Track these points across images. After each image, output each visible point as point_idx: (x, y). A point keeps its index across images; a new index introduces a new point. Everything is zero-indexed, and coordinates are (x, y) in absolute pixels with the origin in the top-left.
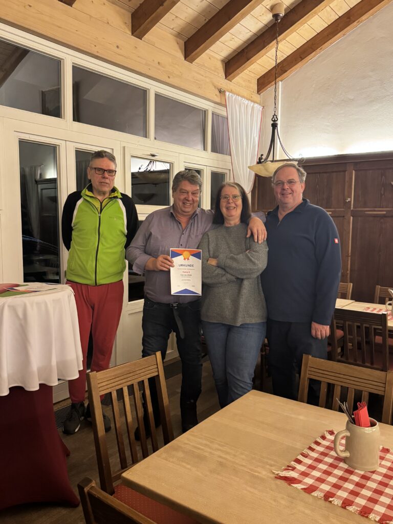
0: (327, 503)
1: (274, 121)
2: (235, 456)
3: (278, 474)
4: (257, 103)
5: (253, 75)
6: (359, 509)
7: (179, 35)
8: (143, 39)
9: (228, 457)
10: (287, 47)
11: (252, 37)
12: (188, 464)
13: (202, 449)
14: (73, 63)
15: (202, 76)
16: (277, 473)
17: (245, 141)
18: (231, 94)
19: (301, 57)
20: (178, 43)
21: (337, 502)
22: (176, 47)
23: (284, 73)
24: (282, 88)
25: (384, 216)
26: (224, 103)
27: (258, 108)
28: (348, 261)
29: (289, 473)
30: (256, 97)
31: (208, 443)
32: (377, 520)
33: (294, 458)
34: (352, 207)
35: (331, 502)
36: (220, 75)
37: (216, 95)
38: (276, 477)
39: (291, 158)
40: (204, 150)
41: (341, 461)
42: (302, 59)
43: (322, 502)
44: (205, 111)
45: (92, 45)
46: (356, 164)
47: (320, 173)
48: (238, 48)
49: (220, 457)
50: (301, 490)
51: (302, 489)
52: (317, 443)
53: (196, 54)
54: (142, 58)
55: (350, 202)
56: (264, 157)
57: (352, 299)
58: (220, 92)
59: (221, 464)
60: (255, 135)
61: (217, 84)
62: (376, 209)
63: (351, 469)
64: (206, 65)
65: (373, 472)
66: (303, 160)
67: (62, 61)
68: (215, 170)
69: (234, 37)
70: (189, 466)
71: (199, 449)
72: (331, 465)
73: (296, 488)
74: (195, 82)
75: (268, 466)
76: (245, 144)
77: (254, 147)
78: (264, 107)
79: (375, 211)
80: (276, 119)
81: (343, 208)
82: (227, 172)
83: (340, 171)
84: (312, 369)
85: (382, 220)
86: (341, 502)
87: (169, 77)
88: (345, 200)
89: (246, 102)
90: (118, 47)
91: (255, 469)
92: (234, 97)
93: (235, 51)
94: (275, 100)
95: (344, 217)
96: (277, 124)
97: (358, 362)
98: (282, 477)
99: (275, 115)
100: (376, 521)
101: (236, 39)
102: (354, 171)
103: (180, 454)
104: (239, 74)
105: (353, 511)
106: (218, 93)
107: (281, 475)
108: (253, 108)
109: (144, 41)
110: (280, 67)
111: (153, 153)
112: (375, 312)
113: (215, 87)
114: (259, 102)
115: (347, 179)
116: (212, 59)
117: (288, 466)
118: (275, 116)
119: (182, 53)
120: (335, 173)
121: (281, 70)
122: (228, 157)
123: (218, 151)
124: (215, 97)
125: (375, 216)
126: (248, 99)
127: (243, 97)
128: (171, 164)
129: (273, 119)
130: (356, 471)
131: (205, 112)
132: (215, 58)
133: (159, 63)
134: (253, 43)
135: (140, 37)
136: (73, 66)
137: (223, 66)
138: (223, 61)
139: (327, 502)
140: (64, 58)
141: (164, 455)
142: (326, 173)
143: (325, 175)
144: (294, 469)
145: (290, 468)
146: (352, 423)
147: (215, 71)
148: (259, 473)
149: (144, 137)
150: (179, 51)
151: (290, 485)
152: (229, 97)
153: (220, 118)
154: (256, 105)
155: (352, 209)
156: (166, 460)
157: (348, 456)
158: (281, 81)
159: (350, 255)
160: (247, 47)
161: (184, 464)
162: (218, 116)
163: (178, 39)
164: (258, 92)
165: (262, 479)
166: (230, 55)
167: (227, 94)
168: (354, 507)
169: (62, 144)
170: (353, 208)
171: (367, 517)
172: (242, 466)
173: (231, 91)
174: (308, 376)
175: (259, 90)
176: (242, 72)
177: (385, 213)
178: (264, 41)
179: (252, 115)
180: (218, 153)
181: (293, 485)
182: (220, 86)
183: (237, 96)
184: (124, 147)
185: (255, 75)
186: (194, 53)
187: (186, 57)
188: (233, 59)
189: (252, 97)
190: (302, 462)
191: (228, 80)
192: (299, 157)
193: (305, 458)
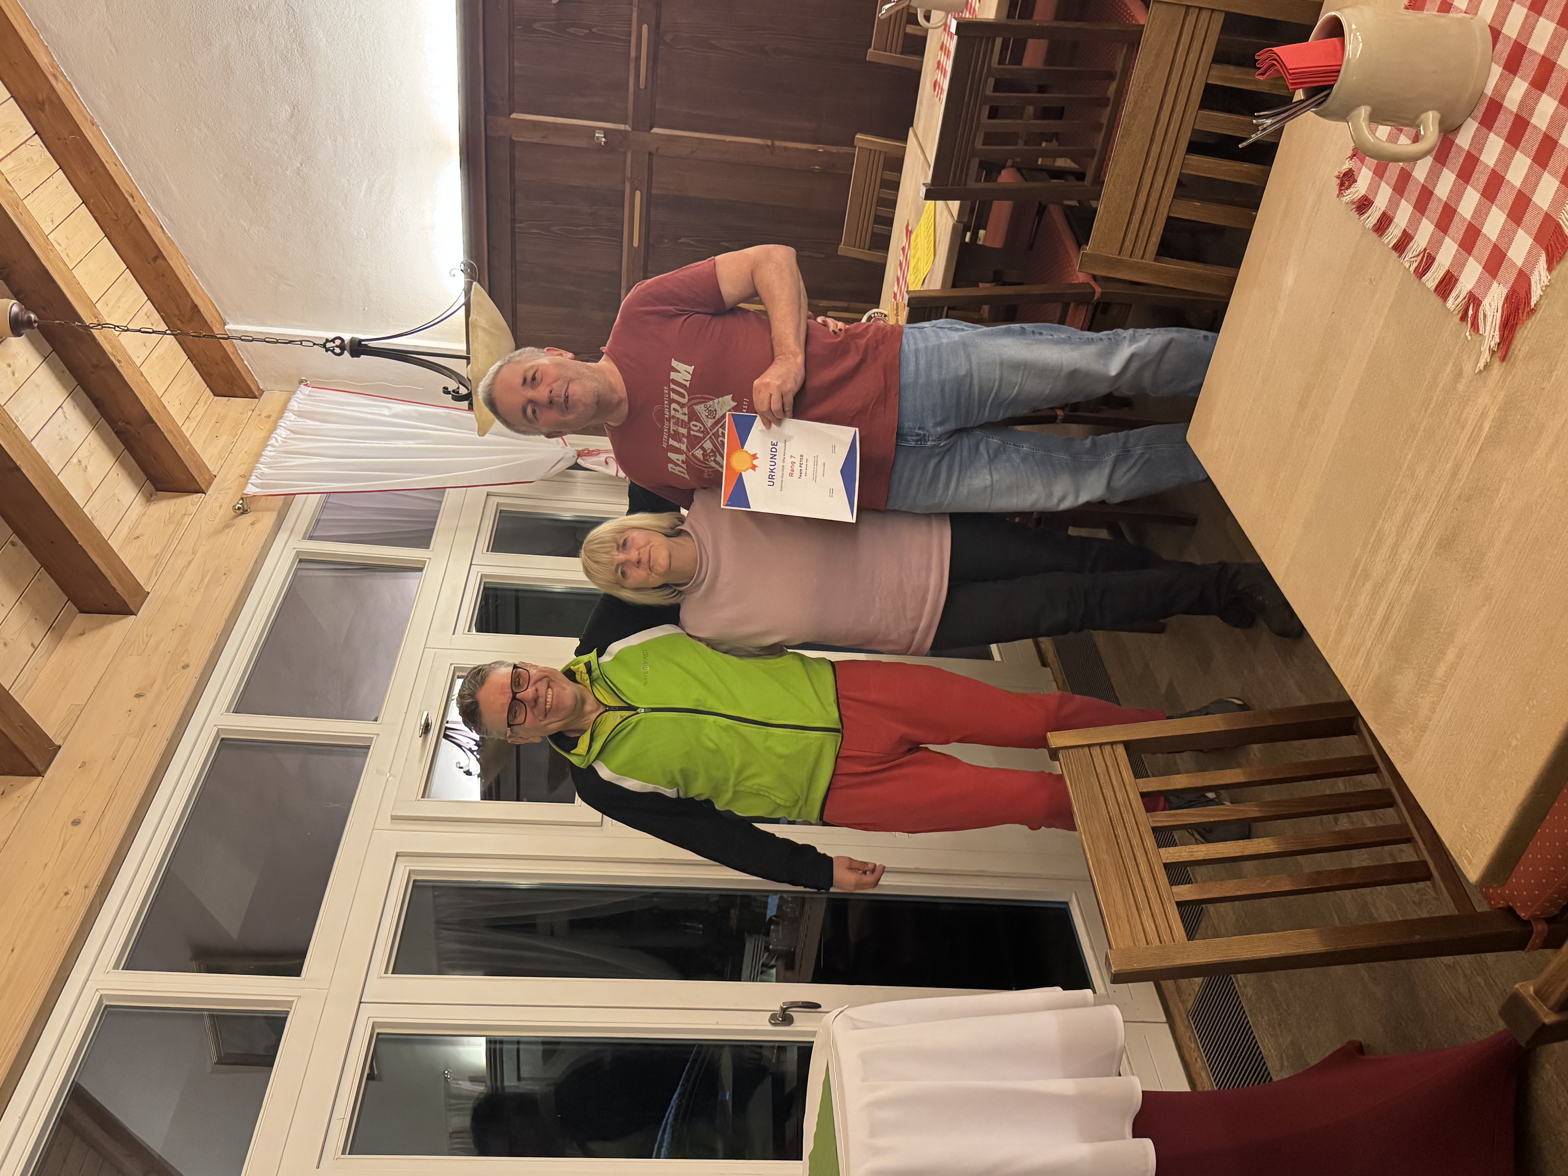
1: (342, 347)
3: (1493, 353)
4: (288, 400)
5: (200, 410)
7: (56, 629)
8: (57, 743)
9: (1421, 522)
10: (119, 299)
11: (78, 403)
12: (1440, 656)
13: (1391, 608)
14: (116, 967)
15: (190, 562)
16: (1486, 356)
17: (400, 444)
18: (253, 479)
20: (82, 635)
22: (93, 638)
23: (199, 311)
24: (248, 324)
25: (657, 31)
26: (280, 501)
27: (302, 399)
28: (786, 148)
29: (1489, 314)
30: (270, 401)
31: (1368, 586)
33: (1436, 300)
34: (622, 127)
36: (192, 509)
37: (253, 524)
38: (1503, 359)
39: (462, 300)
40: (420, 570)
41: (1452, 142)
42: (159, 255)
44: (301, 561)
45: (63, 904)
46: (491, 108)
47: (513, 220)
48: (112, 449)
49: (1421, 546)
50: (1554, 273)
51: (1550, 269)
52: (1383, 224)
53: (119, 579)
54: (118, 751)
55: (607, 132)
56: (452, 385)
57: (905, 139)
58: (245, 512)
59: (1446, 545)
60: (386, 412)
61: (218, 519)
62: (633, 54)
63: (1483, 107)
64: (157, 551)
65: (1496, 34)
66: (471, 266)
67: (106, 1003)
68: (485, 539)
69: (75, 460)
70: (1451, 655)
71: (1386, 618)
72: (1465, 175)
73: (1545, 289)
74: (207, 585)
75: (1461, 387)
76: (411, 444)
77: (422, 417)
78: (301, 382)
79: (638, 58)
80: (338, 342)
81: (625, 154)
82: (493, 502)
83: (512, 158)
84: (1127, 243)
85: (668, 38)
87: (186, 666)
88: (600, 149)
89: (281, 432)
90: (76, 823)
91: (1469, 428)
92: (262, 468)
93: (119, 458)
94: (277, 342)
95: (650, 154)
96: (352, 340)
97: (1104, 121)
98: (1502, 337)
99: (324, 346)
101: (80, 454)
102: (514, 116)
103: (1405, 682)
104: (193, 452)
106: (247, 519)
107: (1497, 340)
108: (301, 414)
109: (65, 739)
111: (418, 731)
112: (949, 65)
113: (227, 526)
114: (284, 395)
115: (536, 138)
116: (138, 532)
117: (1464, 317)
118: (328, 345)
119: (111, 622)
120: (518, 174)
121: (191, 320)
122: (450, 497)
123: (428, 527)
124: (258, 526)
125: (654, 58)
126: (275, 427)
127: (265, 443)
129: (338, 350)
130: (1489, 91)
131: (304, 561)
132: (137, 523)
133: (138, 696)
134: (97, 402)
135: (51, 750)
136: (126, 968)
137: (164, 498)
138: (149, 499)
140: (98, 996)
141: (1407, 736)
142: (513, 202)
143: (520, 204)
144: (1474, 300)
145: (1470, 312)
146: (1327, 95)
147: (179, 524)
148: (1483, 416)
149: (367, 754)
150: (104, 631)
151: (1533, 311)
152: (262, 486)
153: (323, 517)
154: (294, 405)
155: (628, 128)
156: (1423, 729)
157: (1438, 115)
158: (225, 324)
159: (769, 142)
160: (111, 422)
161: (1441, 670)
162: (318, 521)
163: (70, 632)
164: (255, 397)
165: (1508, 406)
166: (130, 474)
167: (251, 490)
169: (371, 1014)
170: (625, 124)
172: (1455, 473)
173: (245, 477)
174: (1149, 260)
175: (250, 392)
176: (187, 442)
177: (645, 27)
178: (95, 366)
179: (324, 418)
180: (433, 530)
181: (1533, 301)
182: (226, 511)
183: (262, 460)
184: (394, 818)
185: (201, 403)
186: (115, 584)
187: (126, 611)
188: (143, 466)
189: (269, 417)
190: (1448, 272)
191: (210, 484)
192: (461, 280)
193: (1436, 264)
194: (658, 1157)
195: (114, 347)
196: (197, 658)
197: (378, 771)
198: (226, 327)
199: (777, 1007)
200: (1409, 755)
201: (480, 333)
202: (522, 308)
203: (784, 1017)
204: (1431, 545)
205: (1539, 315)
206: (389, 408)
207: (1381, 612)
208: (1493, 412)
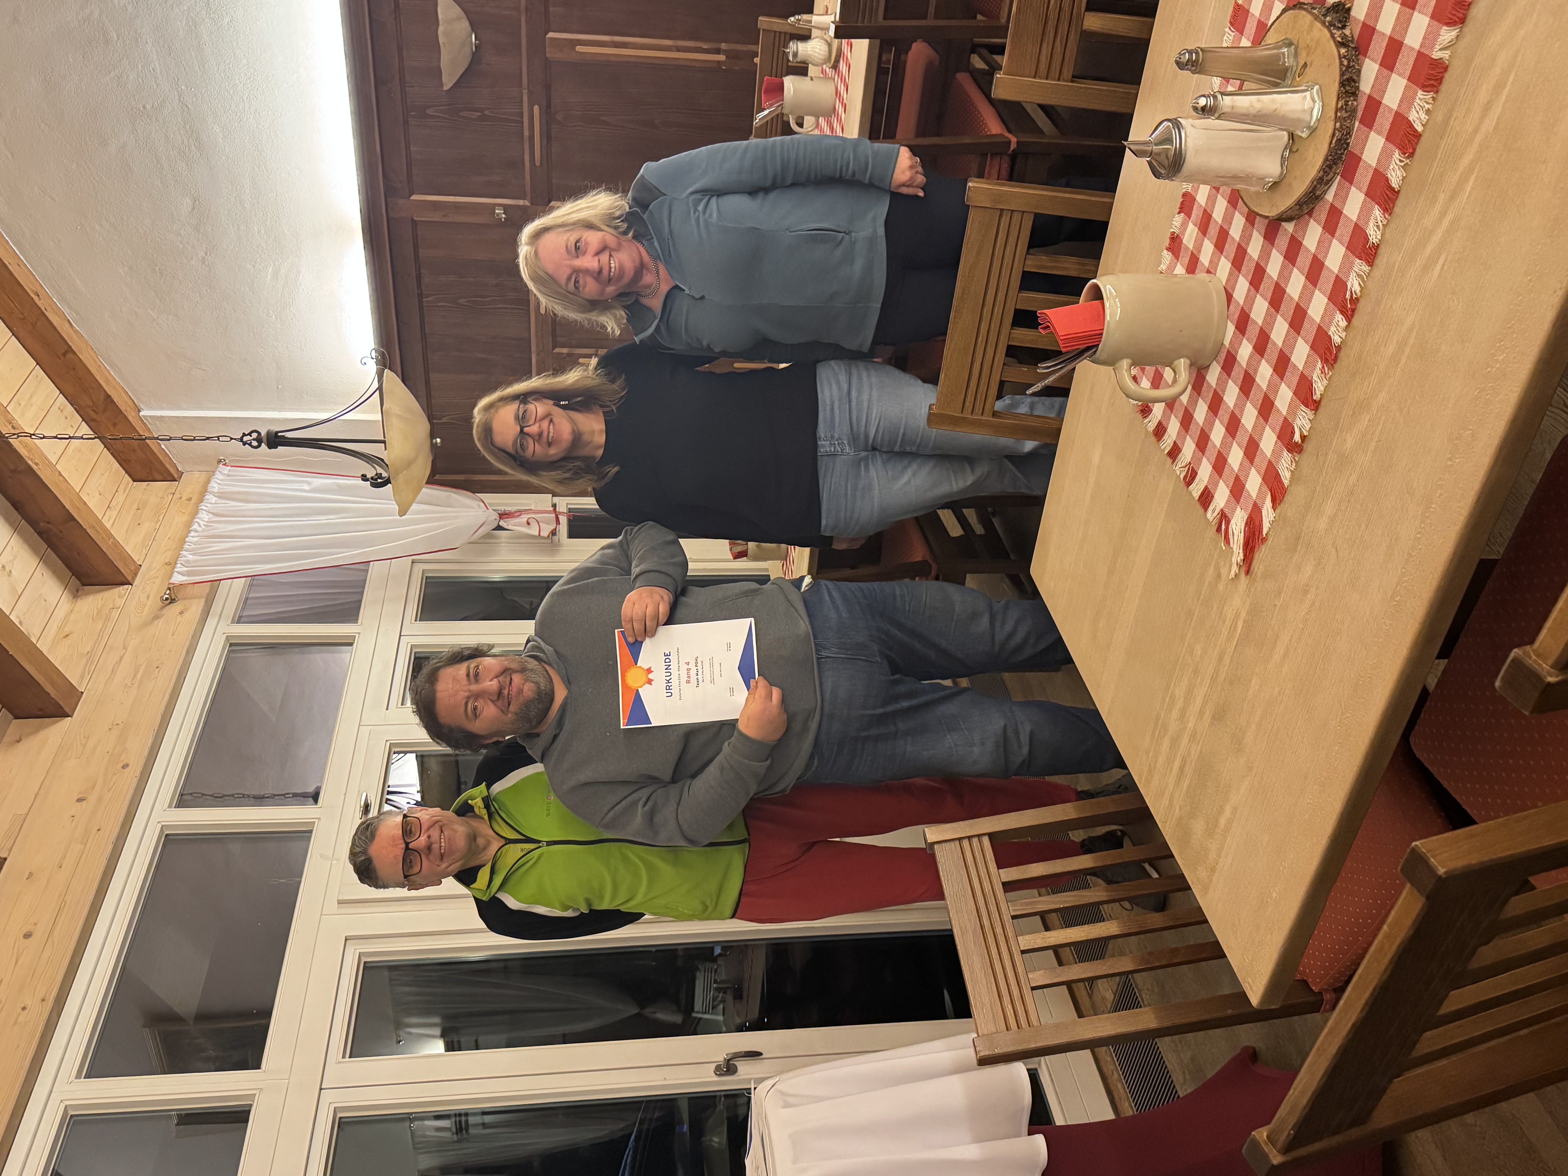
0: (1308, 447)
1: (259, 440)
2: (1196, 672)
3: (1240, 566)
4: (208, 481)
5: (120, 497)
6: (1319, 365)
9: (1200, 693)
10: (31, 397)
12: (1221, 811)
13: (1184, 761)
14: (78, 1076)
15: (121, 658)
16: (1235, 569)
17: (323, 519)
18: (179, 568)
19: (64, 354)
20: (18, 741)
21: (1303, 421)
22: (32, 743)
23: (113, 401)
24: (162, 409)
25: (547, 111)
26: (206, 587)
27: (221, 479)
29: (1236, 533)
30: (189, 483)
31: (1166, 741)
32: (1343, 323)
33: (1199, 508)
34: (521, 202)
35: (1303, 438)
36: (120, 602)
37: (181, 613)
38: (1248, 572)
39: (376, 385)
40: (351, 644)
42: (70, 350)
43: (1307, 458)
44: (231, 645)
45: (21, 1019)
46: (390, 191)
47: (421, 296)
48: (35, 549)
49: (1201, 713)
50: (1278, 511)
51: (1274, 508)
52: (1160, 431)
53: (52, 683)
54: (64, 857)
55: (506, 208)
56: (370, 471)
58: (172, 601)
59: (1219, 716)
60: (306, 487)
61: (146, 610)
62: (526, 133)
63: (1223, 355)
64: (88, 648)
65: (1229, 296)
66: (383, 355)
67: (71, 1113)
68: (413, 608)
70: (1228, 811)
71: (1182, 769)
72: (1214, 409)
73: (1272, 523)
74: (141, 681)
75: (1221, 587)
76: (333, 519)
77: (341, 490)
78: (220, 461)
79: (532, 138)
80: (255, 435)
82: (419, 569)
83: (415, 237)
84: (967, 404)
85: (559, 117)
86: (1303, 408)
87: (125, 766)
88: (500, 224)
89: (204, 516)
90: (28, 936)
91: (1228, 623)
92: (187, 556)
93: (43, 559)
94: (194, 439)
96: (268, 433)
98: (1245, 555)
99: (241, 440)
100: (1347, 327)
101: (3, 559)
102: (414, 197)
103: (1198, 827)
104: (117, 544)
105: (1325, 382)
106: (176, 608)
107: (1241, 556)
108: (222, 496)
109: (10, 850)
110: (94, 416)
111: (357, 812)
113: (156, 617)
114: (204, 475)
115: (437, 217)
116: (67, 630)
117: (1219, 530)
118: (245, 439)
119: (47, 726)
120: (422, 252)
121: (104, 411)
122: (375, 570)
123: (355, 598)
124: (187, 615)
125: (547, 136)
126: (195, 512)
127: (188, 528)
128: (397, 749)
129: (255, 443)
130: (1227, 343)
131: (235, 646)
132: (65, 621)
133: (80, 800)
136: (88, 1076)
137: (88, 594)
138: (76, 594)
139: (1305, 445)
140: (62, 1106)
141: (1202, 873)
142: (419, 277)
143: (426, 280)
144: (1224, 517)
145: (1223, 527)
147: (108, 618)
148: (1237, 615)
149: (310, 837)
150: (42, 734)
151: (1264, 540)
152: (188, 574)
153: (251, 595)
154: (214, 486)
155: (527, 203)
156: (1213, 870)
157: (1188, 362)
158: (139, 411)
160: (33, 523)
161: (1222, 822)
162: (247, 599)
163: (5, 739)
164: (174, 480)
165: (1255, 612)
166: (55, 572)
167: (177, 579)
168: (1315, 378)
169: (332, 1100)
170: (523, 198)
171: (1339, 348)
172: (1220, 659)
173: (171, 565)
174: (988, 417)
175: (169, 476)
176: (111, 536)
177: (536, 109)
178: (13, 471)
179: (245, 498)
180: (360, 601)
181: (1265, 530)
182: (153, 602)
183: (186, 546)
184: (340, 902)
185: (121, 490)
186: (48, 688)
187: (60, 713)
188: (68, 564)
189: (189, 499)
190: (1206, 488)
191: (136, 575)
192: (372, 367)
193: (1198, 478)
195: (30, 451)
196: (136, 756)
197: (322, 856)
198: (141, 414)
199: (721, 1058)
200: (1205, 889)
201: (394, 421)
202: (434, 377)
203: (728, 1068)
204: (1208, 714)
205: (1269, 542)
206: (309, 483)
207: (1177, 764)
208: (1243, 614)
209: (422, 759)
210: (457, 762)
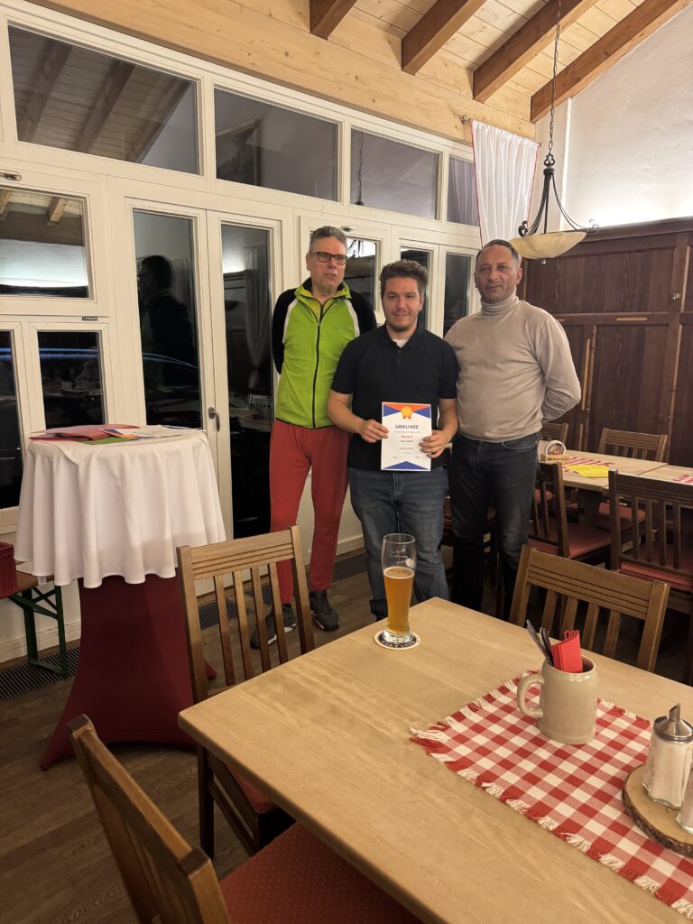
0: (478, 791)
1: (549, 165)
2: (361, 698)
3: (416, 735)
4: (529, 138)
5: (523, 90)
6: (528, 806)
7: (391, 28)
8: (329, 38)
9: (350, 699)
10: (581, 36)
11: (517, 22)
12: (284, 704)
13: (315, 684)
14: (215, 85)
15: (432, 95)
16: (414, 731)
17: (505, 200)
18: (481, 124)
19: (606, 53)
20: (389, 43)
21: (495, 789)
22: (388, 49)
23: (577, 82)
24: (572, 110)
26: (469, 140)
27: (530, 146)
28: (671, 398)
29: (435, 735)
30: (530, 128)
31: (328, 674)
32: (551, 828)
33: (453, 712)
34: (683, 308)
35: (484, 788)
36: (464, 93)
37: (456, 127)
38: (411, 739)
39: (578, 228)
40: (436, 218)
41: (531, 724)
42: (608, 55)
43: (471, 789)
44: (438, 155)
45: (244, 53)
47: (630, 252)
48: (494, 44)
49: (339, 699)
50: (443, 764)
51: (446, 762)
52: (504, 690)
53: (421, 58)
54: (326, 70)
55: (680, 300)
56: (528, 226)
57: (664, 461)
58: (463, 122)
59: (334, 710)
60: (523, 192)
61: (459, 108)
63: (543, 738)
64: (439, 77)
65: (579, 747)
66: (595, 231)
67: (197, 82)
68: (454, 250)
69: (485, 24)
70: (283, 709)
71: (311, 682)
72: (512, 728)
73: (437, 760)
74: (420, 107)
75: (406, 721)
76: (505, 206)
77: (521, 211)
78: (539, 144)
80: (552, 162)
81: (667, 310)
83: (664, 249)
84: (535, 569)
86: (502, 791)
87: (374, 101)
88: (670, 296)
89: (509, 136)
90: (287, 54)
91: (384, 722)
92: (488, 128)
93: (489, 49)
95: (667, 325)
96: (553, 170)
98: (421, 739)
99: (550, 155)
100: (548, 830)
101: (489, 27)
102: (689, 248)
103: (279, 689)
104: (495, 89)
105: (516, 809)
106: (459, 124)
107: (421, 737)
108: (521, 146)
109: (331, 42)
110: (569, 73)
111: (345, 225)
113: (454, 113)
114: (532, 135)
115: (676, 261)
116: (449, 65)
117: (439, 724)
118: (550, 157)
119: (397, 58)
120: (655, 252)
121: (572, 78)
122: (475, 230)
123: (461, 219)
124: (455, 130)
126: (512, 132)
127: (506, 129)
128: (378, 244)
129: (547, 162)
130: (551, 741)
131: (437, 157)
132: (457, 65)
134: (519, 32)
135: (324, 34)
136: (215, 90)
137: (469, 77)
138: (469, 69)
139: (480, 789)
140: (200, 78)
141: (254, 688)
142: (641, 251)
143: (639, 255)
144: (445, 728)
145: (440, 727)
146: (551, 665)
147: (454, 87)
148: (388, 729)
149: (334, 200)
150: (393, 55)
151: (428, 753)
154: (526, 142)
155: (682, 311)
156: (254, 696)
157: (541, 717)
158: (571, 98)
159: (674, 389)
160: (508, 42)
161: (277, 705)
162: (463, 162)
163: (391, 36)
164: (531, 119)
165: (388, 741)
166: (481, 56)
167: (475, 124)
168: (520, 802)
169: (200, 215)
170: (685, 310)
171: (536, 822)
172: (366, 715)
173: (483, 120)
174: (527, 579)
175: (533, 117)
176: (500, 86)
178: (539, 28)
179: (519, 159)
180: (459, 222)
181: (433, 754)
182: (462, 111)
183: (493, 128)
184: (299, 217)
185: (527, 90)
186: (417, 57)
187: (403, 65)
188: (486, 63)
189: (520, 128)
190: (465, 718)
191: (478, 101)
192: (588, 226)
193: (471, 712)
194: (143, 356)
195: (550, 37)
196: (380, 106)
197: (324, 207)
198: (569, 99)
200: (245, 689)
201: (556, 238)
202: (583, 259)
203: (213, 414)
204: (336, 702)
205: (426, 756)
206: (526, 193)
207: (314, 680)
208: (387, 733)
209: (372, 259)
210: (369, 276)
